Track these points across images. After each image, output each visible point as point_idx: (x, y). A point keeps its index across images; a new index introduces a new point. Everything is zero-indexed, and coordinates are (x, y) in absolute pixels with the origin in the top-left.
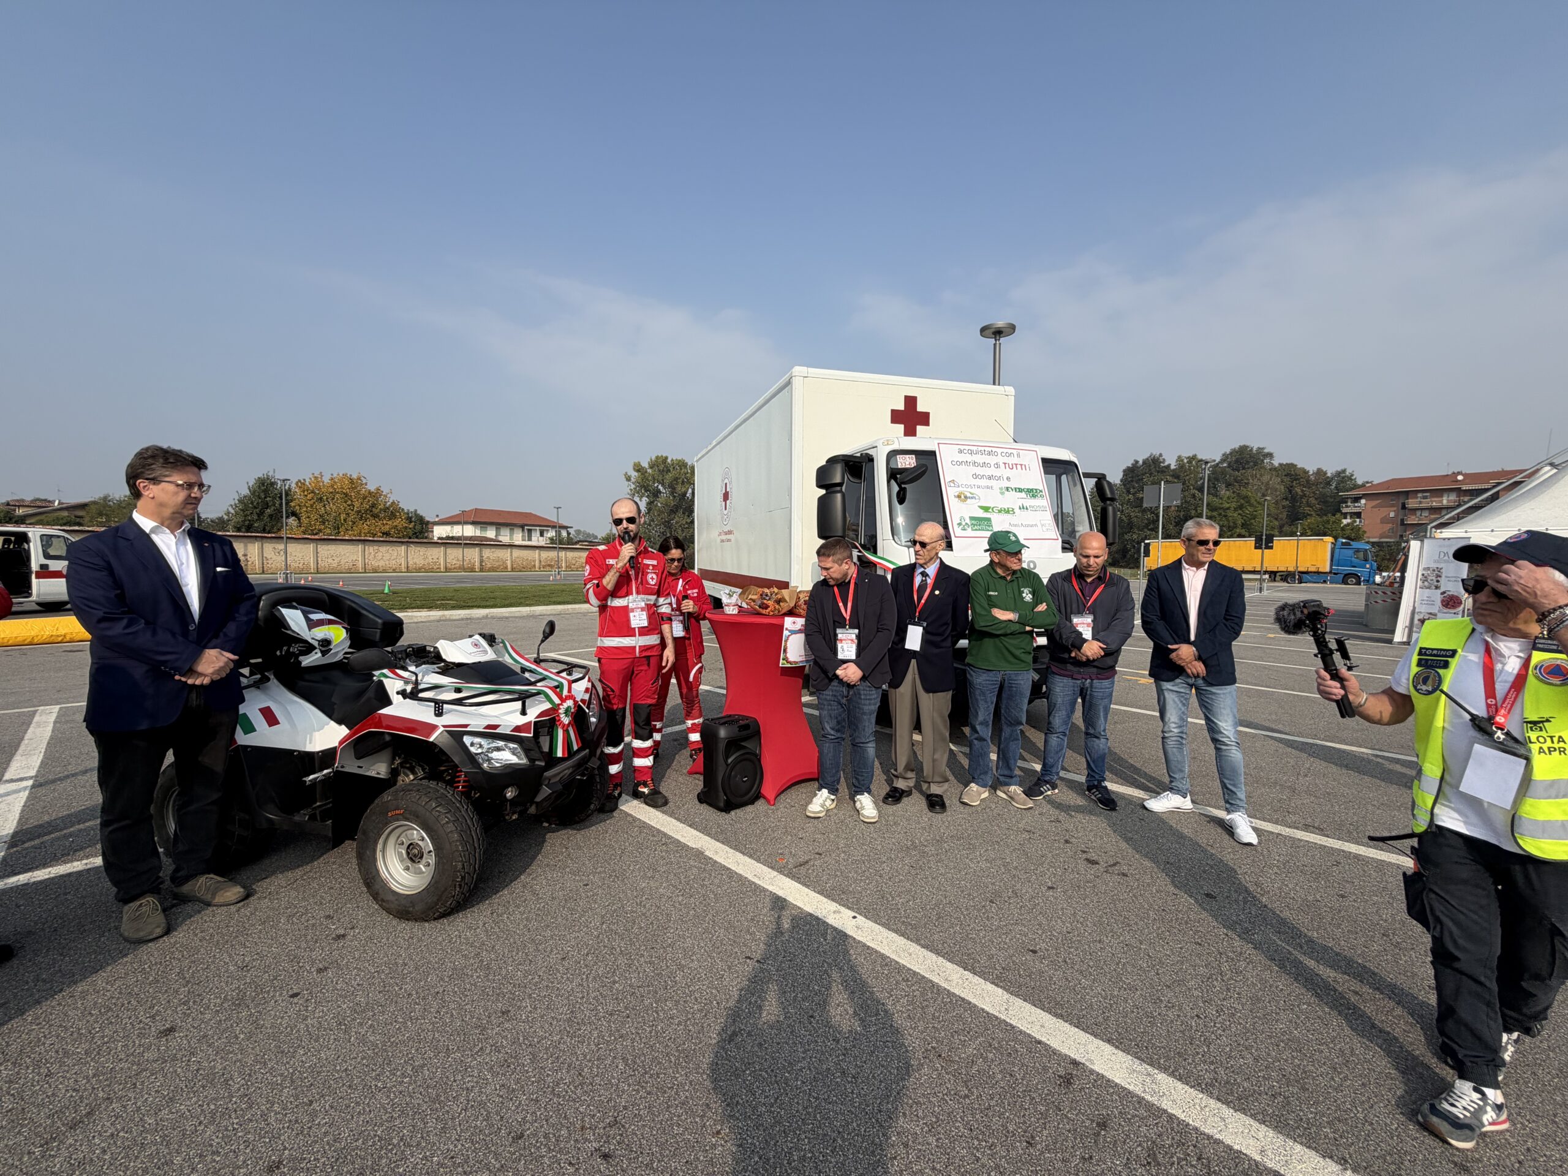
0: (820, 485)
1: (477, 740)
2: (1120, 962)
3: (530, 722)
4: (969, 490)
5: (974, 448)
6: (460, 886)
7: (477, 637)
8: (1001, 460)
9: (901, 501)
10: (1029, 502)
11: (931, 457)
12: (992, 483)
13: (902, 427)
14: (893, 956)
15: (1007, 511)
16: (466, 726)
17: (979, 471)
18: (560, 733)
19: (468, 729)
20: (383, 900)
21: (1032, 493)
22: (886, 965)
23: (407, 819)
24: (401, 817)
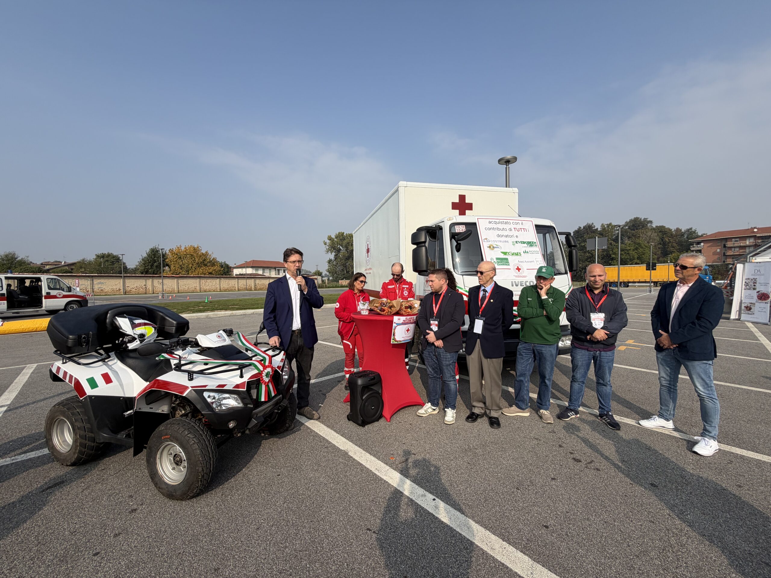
0: (413, 243)
1: (212, 394)
2: (603, 536)
3: (245, 382)
4: (495, 243)
5: (498, 221)
6: (201, 481)
7: (221, 332)
8: (512, 226)
9: (458, 250)
10: (529, 249)
11: (474, 226)
12: (507, 239)
13: (457, 211)
14: (458, 530)
15: (517, 254)
16: (205, 386)
17: (500, 233)
18: (263, 387)
19: (207, 388)
20: (159, 488)
21: (530, 244)
22: (454, 536)
23: (172, 441)
24: (168, 440)
